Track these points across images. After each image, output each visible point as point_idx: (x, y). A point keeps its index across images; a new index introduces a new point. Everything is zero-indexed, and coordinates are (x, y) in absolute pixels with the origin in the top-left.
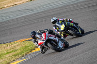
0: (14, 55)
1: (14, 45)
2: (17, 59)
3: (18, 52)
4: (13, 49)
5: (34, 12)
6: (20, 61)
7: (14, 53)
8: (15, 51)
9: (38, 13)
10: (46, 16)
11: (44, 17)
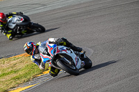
0: (14, 79)
1: (15, 62)
2: (19, 85)
3: (21, 73)
4: (12, 67)
5: (48, 9)
6: (24, 89)
7: (15, 75)
8: (15, 72)
9: (54, 10)
10: (67, 16)
11: (64, 17)
